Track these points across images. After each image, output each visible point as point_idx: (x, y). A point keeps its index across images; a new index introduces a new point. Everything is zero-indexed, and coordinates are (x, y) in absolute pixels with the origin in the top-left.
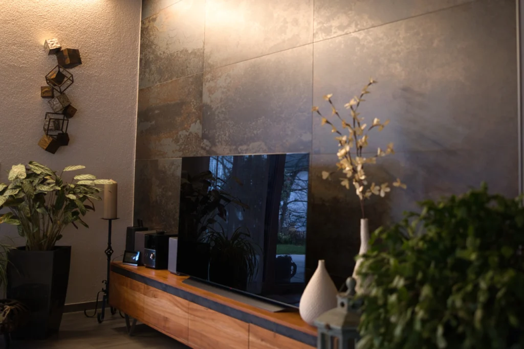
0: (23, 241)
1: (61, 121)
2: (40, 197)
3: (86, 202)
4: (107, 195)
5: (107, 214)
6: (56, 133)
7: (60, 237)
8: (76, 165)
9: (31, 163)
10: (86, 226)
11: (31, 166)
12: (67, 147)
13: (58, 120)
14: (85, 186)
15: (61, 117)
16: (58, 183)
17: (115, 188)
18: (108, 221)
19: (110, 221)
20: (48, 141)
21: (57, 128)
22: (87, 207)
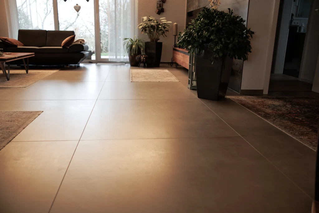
0: (149, 40)
1: (162, 4)
2: (152, 26)
3: (166, 29)
4: (174, 28)
5: (174, 34)
6: (160, 8)
7: (159, 39)
8: (163, 17)
9: (150, 16)
10: (166, 36)
11: (150, 17)
12: (163, 13)
13: (160, 4)
14: (164, 23)
15: (162, 3)
16: (157, 22)
17: (177, 25)
18: (174, 36)
19: (175, 36)
20: (158, 11)
21: (160, 6)
22: (166, 31)
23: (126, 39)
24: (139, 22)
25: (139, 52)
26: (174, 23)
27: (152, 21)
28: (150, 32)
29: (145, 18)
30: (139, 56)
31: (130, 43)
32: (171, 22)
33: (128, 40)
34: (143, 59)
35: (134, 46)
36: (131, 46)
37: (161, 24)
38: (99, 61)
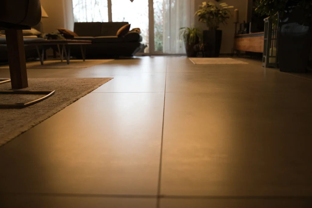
3: (227, 15)
4: (235, 15)
7: (219, 27)
8: (223, 3)
11: (209, 3)
16: (217, 8)
19: (236, 24)
22: (227, 17)
23: (182, 28)
24: (196, 9)
25: (197, 42)
26: (235, 9)
27: (212, 7)
28: (209, 19)
29: (204, 4)
30: (197, 45)
31: (187, 33)
32: (232, 7)
33: (184, 29)
34: (202, 48)
35: (191, 35)
36: (188, 35)
37: (221, 9)
38: (153, 54)
